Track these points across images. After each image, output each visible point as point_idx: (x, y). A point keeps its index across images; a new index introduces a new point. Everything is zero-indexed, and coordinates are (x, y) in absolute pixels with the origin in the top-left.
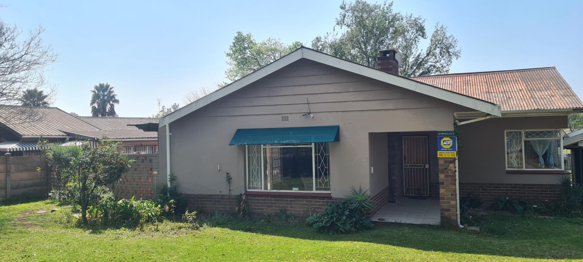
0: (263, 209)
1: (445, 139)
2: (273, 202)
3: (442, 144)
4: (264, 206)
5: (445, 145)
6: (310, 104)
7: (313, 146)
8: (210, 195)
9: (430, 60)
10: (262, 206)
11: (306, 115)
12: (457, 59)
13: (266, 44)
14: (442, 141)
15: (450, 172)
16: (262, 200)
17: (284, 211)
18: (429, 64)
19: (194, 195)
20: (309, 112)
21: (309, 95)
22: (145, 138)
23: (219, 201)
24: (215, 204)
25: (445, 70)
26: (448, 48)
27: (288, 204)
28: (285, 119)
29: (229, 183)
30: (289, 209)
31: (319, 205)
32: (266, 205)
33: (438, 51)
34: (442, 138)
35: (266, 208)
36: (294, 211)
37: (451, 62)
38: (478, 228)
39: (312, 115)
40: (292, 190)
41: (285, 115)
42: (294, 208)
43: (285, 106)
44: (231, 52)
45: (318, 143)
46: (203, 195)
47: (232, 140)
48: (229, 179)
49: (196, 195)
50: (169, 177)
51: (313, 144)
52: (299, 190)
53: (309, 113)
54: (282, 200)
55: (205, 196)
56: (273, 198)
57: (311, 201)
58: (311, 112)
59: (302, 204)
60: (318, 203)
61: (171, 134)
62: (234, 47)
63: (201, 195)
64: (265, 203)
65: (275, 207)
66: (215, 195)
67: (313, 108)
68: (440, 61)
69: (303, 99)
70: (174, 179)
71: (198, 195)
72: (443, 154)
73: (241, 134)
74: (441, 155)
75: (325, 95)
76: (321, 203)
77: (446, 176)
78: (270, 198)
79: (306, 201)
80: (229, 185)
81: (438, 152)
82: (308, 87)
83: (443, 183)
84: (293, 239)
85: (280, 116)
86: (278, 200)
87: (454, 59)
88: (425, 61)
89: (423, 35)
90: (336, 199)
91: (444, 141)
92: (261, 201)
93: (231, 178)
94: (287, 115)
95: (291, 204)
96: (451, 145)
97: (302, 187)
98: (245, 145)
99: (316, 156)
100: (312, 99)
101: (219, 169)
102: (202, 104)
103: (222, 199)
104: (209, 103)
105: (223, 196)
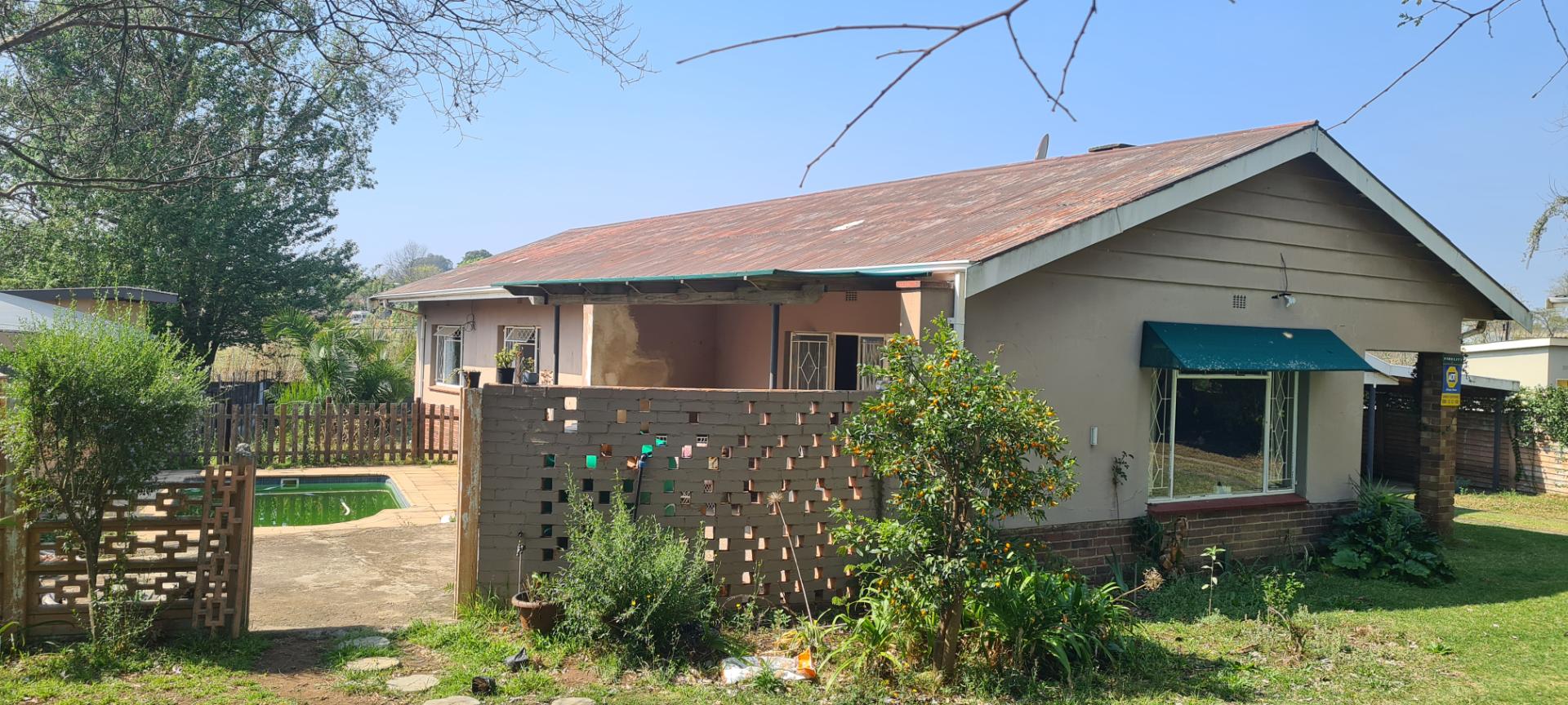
1: (1451, 369)
3: (1447, 380)
5: (1450, 381)
6: (1287, 271)
7: (1269, 377)
8: (1064, 528)
11: (1278, 297)
14: (1447, 374)
20: (1286, 290)
21: (1285, 248)
23: (1085, 544)
28: (1239, 302)
30: (1232, 544)
31: (1287, 525)
32: (1189, 538)
34: (1447, 367)
35: (1189, 547)
36: (1243, 546)
39: (1292, 300)
40: (1215, 491)
41: (1241, 293)
42: (1242, 539)
43: (1242, 267)
46: (1043, 530)
49: (1025, 533)
51: (1270, 373)
52: (1233, 490)
53: (1284, 294)
57: (1272, 518)
58: (1289, 290)
60: (1284, 521)
63: (1037, 529)
64: (1188, 534)
65: (1208, 541)
67: (1294, 282)
69: (1271, 255)
71: (1031, 530)
72: (1447, 400)
74: (1445, 402)
76: (1287, 518)
80: (1112, 491)
81: (1443, 395)
82: (1284, 225)
83: (1443, 457)
85: (1230, 294)
86: (1214, 523)
91: (1450, 373)
94: (1244, 293)
96: (1457, 381)
99: (1272, 403)
100: (1294, 258)
101: (1095, 442)
102: (1096, 234)
103: (1094, 534)
104: (1117, 231)
105: (1097, 524)
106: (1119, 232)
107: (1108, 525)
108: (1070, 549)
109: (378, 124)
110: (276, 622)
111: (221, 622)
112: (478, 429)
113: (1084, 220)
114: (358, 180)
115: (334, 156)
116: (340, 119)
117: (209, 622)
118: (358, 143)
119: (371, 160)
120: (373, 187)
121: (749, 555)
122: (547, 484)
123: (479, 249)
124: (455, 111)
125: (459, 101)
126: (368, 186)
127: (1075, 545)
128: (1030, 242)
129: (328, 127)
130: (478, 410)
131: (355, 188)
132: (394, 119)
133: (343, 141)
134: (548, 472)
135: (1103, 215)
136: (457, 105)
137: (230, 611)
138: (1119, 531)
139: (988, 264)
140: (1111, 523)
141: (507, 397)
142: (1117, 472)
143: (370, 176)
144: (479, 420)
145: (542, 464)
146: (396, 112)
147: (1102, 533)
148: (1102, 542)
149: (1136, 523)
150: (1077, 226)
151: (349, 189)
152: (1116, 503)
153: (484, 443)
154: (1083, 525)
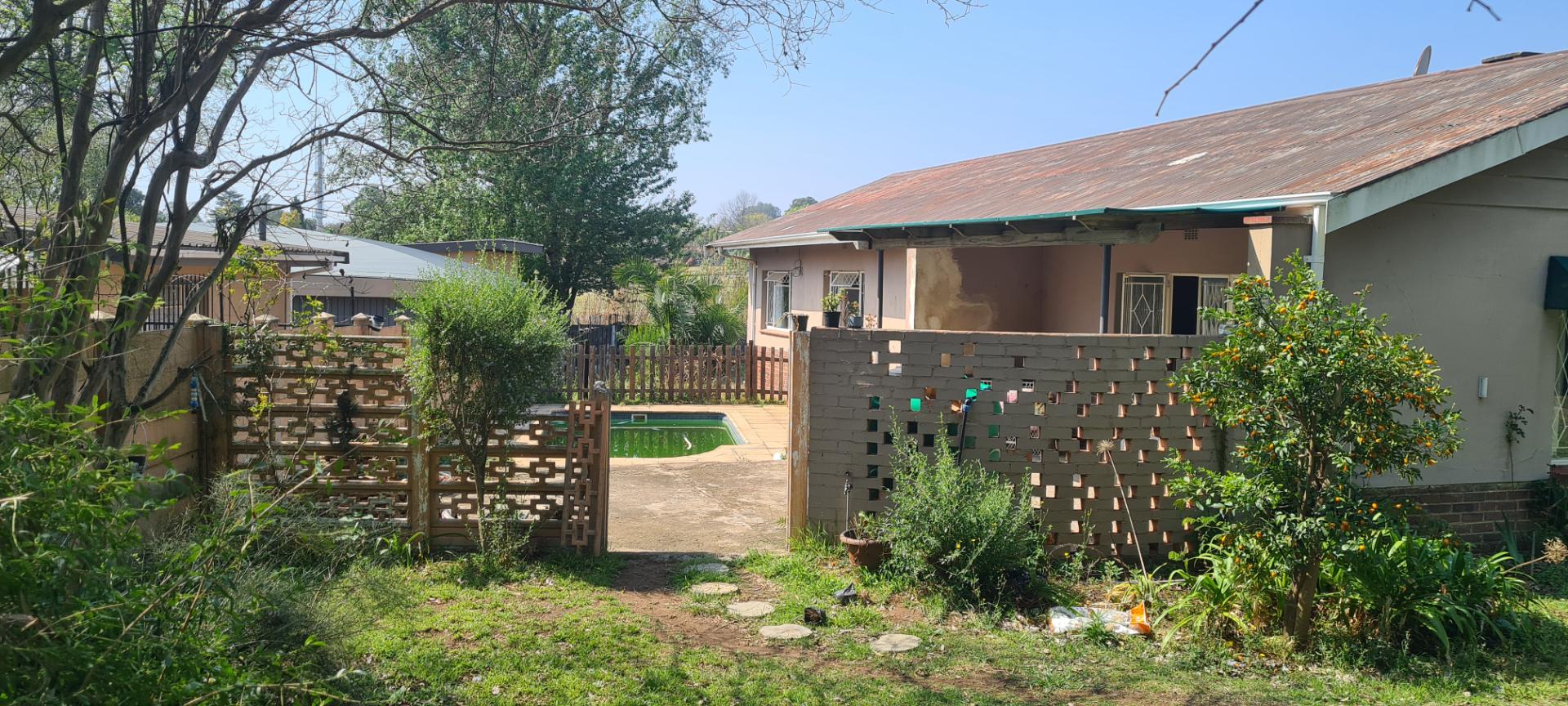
23: (1470, 508)
80: (1505, 450)
101: (1485, 393)
102: (1491, 158)
103: (1480, 497)
104: (1517, 153)
105: (1485, 486)
106: (1520, 154)
107: (1499, 488)
108: (1451, 513)
109: (712, 79)
110: (630, 545)
111: (584, 542)
112: (807, 371)
113: (1476, 142)
114: (694, 134)
115: (675, 110)
116: (678, 76)
117: (575, 542)
118: (694, 98)
119: (706, 114)
120: (707, 139)
121: (1077, 504)
122: (873, 426)
123: (805, 197)
124: (784, 60)
125: (787, 50)
126: (703, 139)
127: (1456, 508)
128: (1407, 169)
129: (668, 84)
130: (807, 353)
131: (691, 141)
132: (726, 72)
133: (680, 97)
134: (873, 414)
135: (1500, 135)
136: (786, 54)
137: (591, 532)
138: (1513, 495)
139: (1351, 196)
140: (1504, 485)
141: (833, 340)
142: (1512, 429)
143: (705, 128)
144: (807, 362)
145: (867, 407)
146: (728, 66)
147: (1490, 496)
148: (1493, 506)
149: (1535, 488)
150: (1467, 149)
151: (687, 142)
152: (1510, 464)
153: (811, 384)
154: (1467, 486)
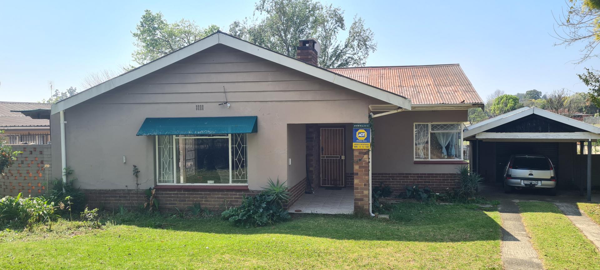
0: (175, 204)
1: (360, 131)
2: (186, 196)
3: (357, 136)
4: (176, 200)
5: (360, 136)
6: (226, 93)
7: (230, 137)
8: (115, 191)
9: (348, 52)
10: (174, 200)
11: (222, 104)
12: (373, 52)
13: (178, 26)
14: (357, 133)
15: (364, 162)
16: (174, 194)
17: (197, 205)
18: (348, 55)
19: (95, 190)
20: (226, 101)
21: (226, 84)
22: (34, 126)
23: (125, 197)
24: (121, 200)
25: (362, 62)
26: (365, 41)
27: (202, 198)
28: (200, 108)
29: (137, 176)
30: (203, 203)
31: (235, 198)
32: (178, 199)
33: (356, 43)
34: (357, 130)
35: (178, 202)
36: (209, 205)
37: (368, 55)
38: (388, 216)
39: (229, 105)
40: (207, 183)
41: (200, 104)
42: (209, 202)
43: (199, 94)
44: (139, 32)
45: (235, 134)
46: (106, 190)
47: (140, 129)
48: (136, 172)
49: (98, 191)
50: (64, 171)
51: (230, 136)
52: (215, 183)
53: (226, 103)
54: (196, 194)
55: (108, 191)
56: (186, 192)
57: (227, 195)
58: (228, 101)
59: (218, 198)
60: (234, 196)
61: (66, 122)
62: (141, 27)
63: (103, 190)
64: (178, 197)
65: (189, 201)
66: (120, 190)
67: (230, 97)
68: (358, 53)
69: (219, 87)
70: (70, 172)
71: (100, 190)
72: (358, 146)
73: (150, 123)
74: (356, 147)
75: (243, 83)
76: (237, 195)
77: (360, 167)
78: (183, 192)
79: (222, 194)
80: (136, 179)
81: (354, 143)
82: (225, 74)
83: (357, 174)
84: (207, 234)
85: (194, 105)
86: (192, 194)
87: (370, 51)
88: (343, 53)
89: (342, 27)
90: (253, 191)
91: (359, 133)
92: (173, 196)
93: (139, 172)
94: (202, 104)
95: (206, 198)
96: (366, 136)
97: (217, 180)
98: (155, 136)
99: (232, 148)
100: (229, 87)
101: (124, 162)
102: (103, 90)
105: (130, 190)
106: (114, 88)
135: (106, 83)
150: (95, 88)
152: (138, 184)
